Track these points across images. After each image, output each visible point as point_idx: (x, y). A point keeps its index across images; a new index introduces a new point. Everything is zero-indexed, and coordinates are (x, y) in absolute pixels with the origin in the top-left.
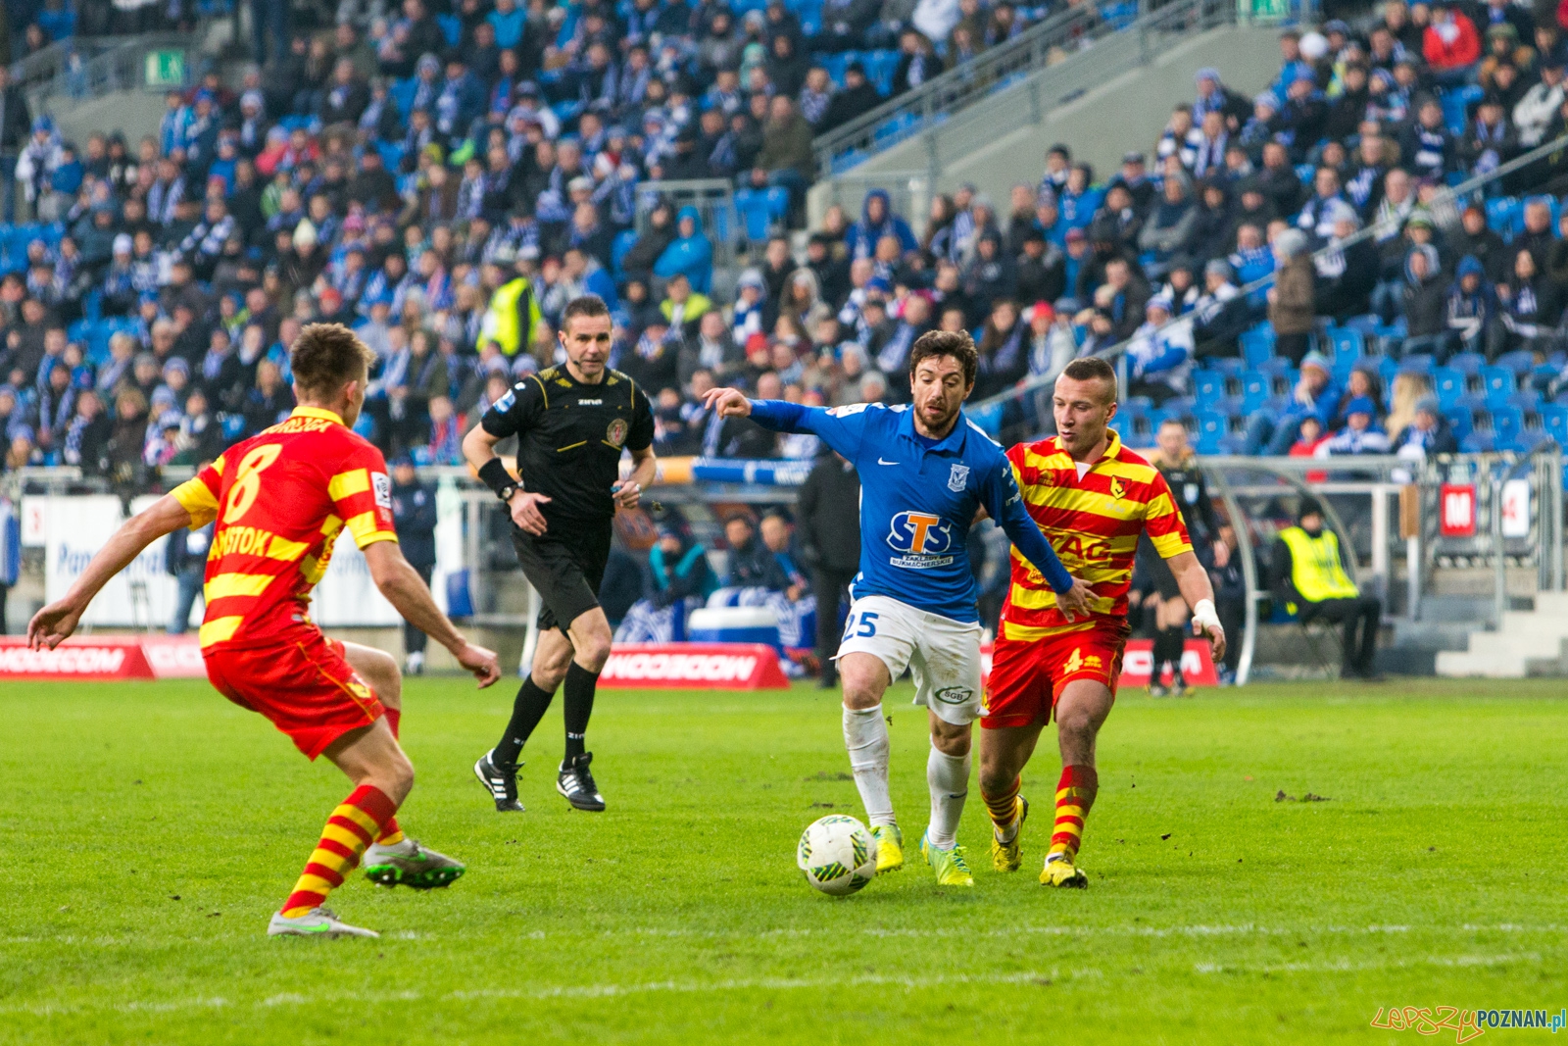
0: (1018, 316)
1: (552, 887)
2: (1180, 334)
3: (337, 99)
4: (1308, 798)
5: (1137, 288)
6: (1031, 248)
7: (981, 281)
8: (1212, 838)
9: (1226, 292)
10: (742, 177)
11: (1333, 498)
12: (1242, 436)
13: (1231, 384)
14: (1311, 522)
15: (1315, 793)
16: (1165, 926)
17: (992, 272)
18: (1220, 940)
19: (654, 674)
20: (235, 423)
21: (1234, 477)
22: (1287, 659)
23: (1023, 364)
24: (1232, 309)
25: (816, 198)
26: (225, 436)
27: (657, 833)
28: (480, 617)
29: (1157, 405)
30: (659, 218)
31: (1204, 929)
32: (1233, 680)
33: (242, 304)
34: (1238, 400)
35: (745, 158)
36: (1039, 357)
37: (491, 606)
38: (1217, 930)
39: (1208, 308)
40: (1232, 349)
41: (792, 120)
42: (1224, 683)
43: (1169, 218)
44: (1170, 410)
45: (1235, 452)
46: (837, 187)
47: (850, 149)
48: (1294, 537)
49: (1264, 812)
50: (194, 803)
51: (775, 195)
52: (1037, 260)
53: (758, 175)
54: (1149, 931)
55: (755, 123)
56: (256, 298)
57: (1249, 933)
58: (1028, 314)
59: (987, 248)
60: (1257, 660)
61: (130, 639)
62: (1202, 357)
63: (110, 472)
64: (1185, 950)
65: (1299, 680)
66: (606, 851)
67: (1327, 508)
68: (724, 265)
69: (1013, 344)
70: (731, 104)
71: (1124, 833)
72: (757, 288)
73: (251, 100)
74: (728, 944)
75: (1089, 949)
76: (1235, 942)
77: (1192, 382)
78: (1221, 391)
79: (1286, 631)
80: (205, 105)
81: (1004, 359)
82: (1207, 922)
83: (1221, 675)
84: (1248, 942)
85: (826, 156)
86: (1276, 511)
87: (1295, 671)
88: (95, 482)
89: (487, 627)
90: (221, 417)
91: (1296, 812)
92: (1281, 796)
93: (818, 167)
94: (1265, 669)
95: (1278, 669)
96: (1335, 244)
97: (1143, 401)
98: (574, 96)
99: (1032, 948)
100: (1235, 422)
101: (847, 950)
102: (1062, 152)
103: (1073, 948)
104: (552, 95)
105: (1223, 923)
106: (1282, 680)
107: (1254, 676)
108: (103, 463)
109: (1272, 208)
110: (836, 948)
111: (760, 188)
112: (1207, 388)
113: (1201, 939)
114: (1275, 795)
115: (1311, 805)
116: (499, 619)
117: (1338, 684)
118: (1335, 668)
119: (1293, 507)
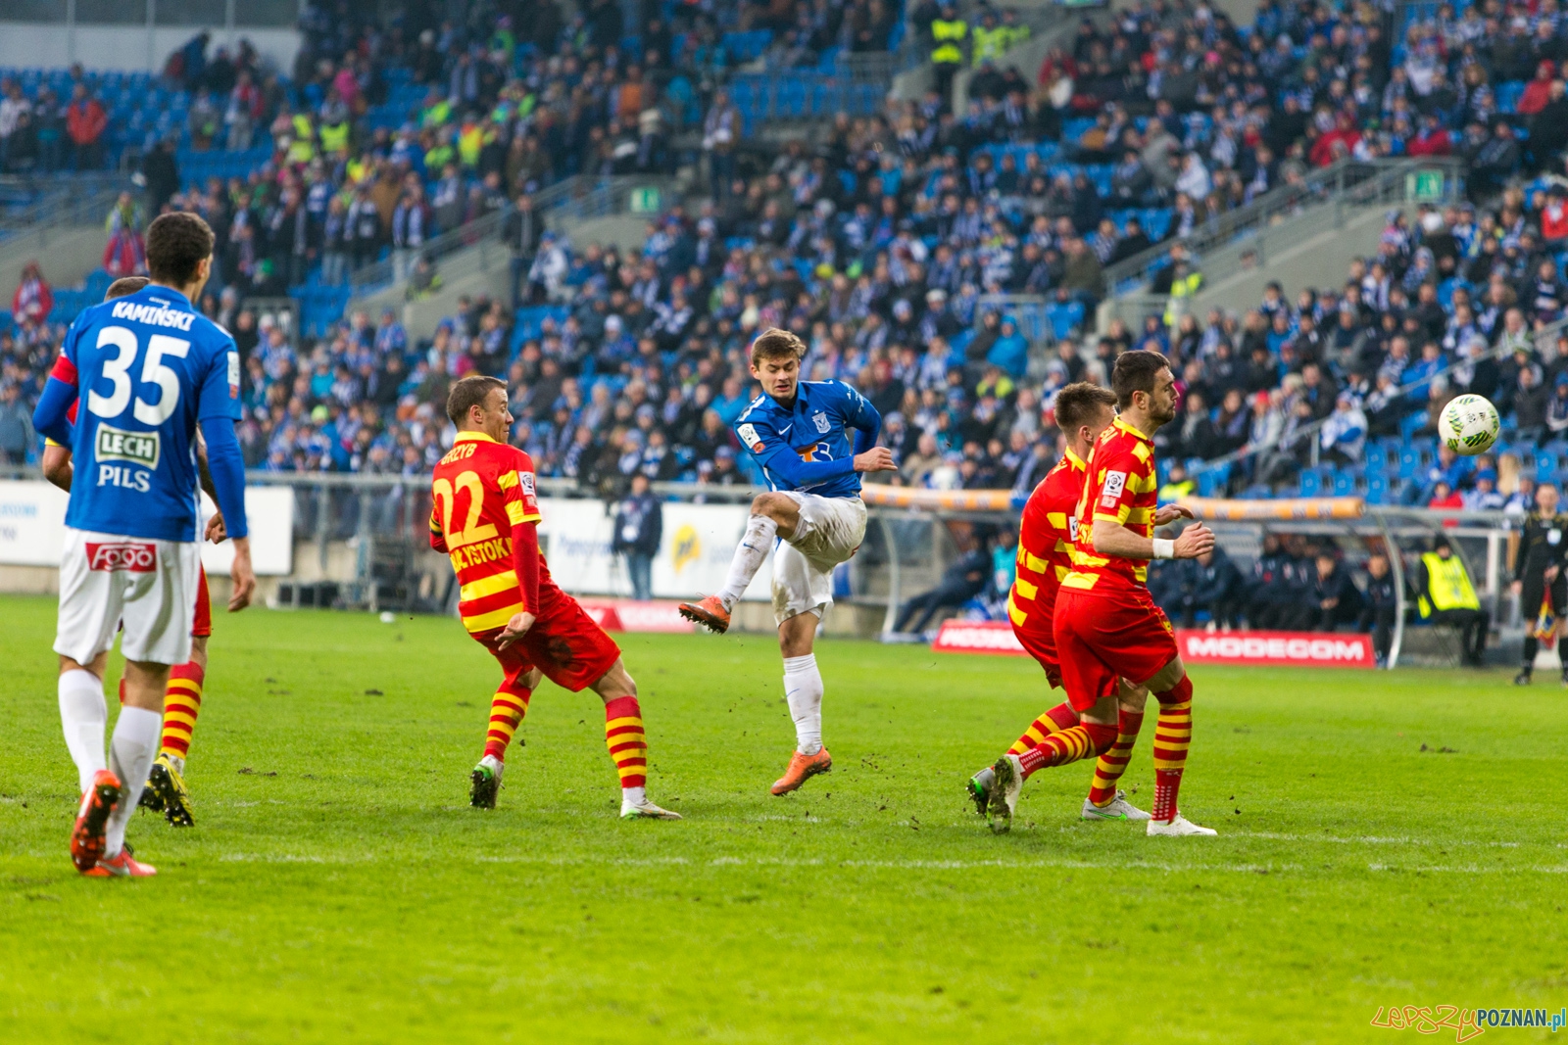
0: (1243, 401)
1: (913, 790)
2: (1357, 419)
3: (766, 229)
4: (1443, 750)
5: (1327, 385)
6: (1258, 356)
7: (1217, 376)
8: (1377, 775)
9: (1391, 391)
10: (1052, 294)
11: (1461, 540)
12: (1399, 492)
13: (1392, 456)
14: (1444, 552)
15: (1448, 747)
16: (1346, 836)
17: (1225, 369)
18: (1386, 847)
19: (978, 644)
20: (686, 454)
21: (1391, 521)
22: (1425, 651)
23: (1246, 434)
24: (1394, 403)
25: (1104, 312)
26: (679, 463)
27: (985, 755)
28: (856, 598)
29: (1339, 467)
30: (991, 320)
31: (1374, 839)
32: (1385, 667)
33: (694, 369)
34: (1396, 468)
35: (1055, 282)
36: (1258, 430)
37: (864, 590)
38: (1383, 840)
39: (1377, 401)
40: (1393, 431)
41: (1087, 256)
42: (1380, 668)
43: (1344, 341)
44: (1349, 472)
45: (1393, 502)
46: (1119, 305)
47: (1128, 279)
48: (1432, 561)
49: (1413, 758)
50: (657, 720)
51: (1074, 309)
52: (1262, 365)
53: (1062, 293)
54: (1335, 839)
55: (1062, 256)
56: (705, 367)
57: (1406, 843)
58: (1253, 400)
59: (1223, 352)
60: (1403, 651)
61: (607, 603)
62: (1373, 436)
63: (597, 485)
64: (1361, 853)
65: (1432, 667)
66: (950, 767)
67: (1456, 544)
68: (1038, 355)
69: (1240, 419)
70: (1044, 241)
71: (1313, 770)
72: (1059, 373)
73: (706, 226)
74: (1039, 836)
75: (1293, 850)
76: (1395, 849)
77: (1364, 454)
78: (1384, 461)
79: (1423, 632)
80: (673, 229)
81: (1234, 429)
82: (1375, 834)
83: (1378, 661)
84: (1405, 849)
85: (1112, 284)
86: (1419, 545)
87: (1430, 660)
88: (587, 490)
89: (861, 606)
90: (677, 449)
91: (1435, 759)
92: (1424, 748)
93: (1105, 290)
94: (1407, 657)
95: (1417, 658)
96: (1470, 361)
97: (1329, 466)
98: (934, 231)
99: (1253, 847)
100: (1394, 482)
101: (1122, 843)
102: (1276, 287)
103: (1281, 849)
104: (921, 230)
105: (1387, 836)
106: (1419, 666)
107: (1400, 663)
108: (592, 477)
109: (1426, 332)
110: (1115, 842)
111: (1064, 303)
112: (1375, 458)
113: (1372, 846)
114: (1419, 746)
115: (1444, 755)
116: (870, 599)
117: (1459, 671)
118: (1456, 658)
119: (1430, 543)
